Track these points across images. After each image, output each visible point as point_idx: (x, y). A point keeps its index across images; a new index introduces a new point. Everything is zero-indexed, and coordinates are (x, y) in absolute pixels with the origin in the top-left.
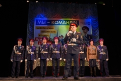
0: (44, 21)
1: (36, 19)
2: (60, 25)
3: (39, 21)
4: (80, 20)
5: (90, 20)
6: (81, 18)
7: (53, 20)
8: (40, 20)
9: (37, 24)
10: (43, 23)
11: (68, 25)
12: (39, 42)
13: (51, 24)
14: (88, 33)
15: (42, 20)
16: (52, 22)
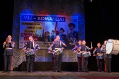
0: (30, 16)
1: (21, 14)
2: (46, 21)
3: (24, 17)
4: (67, 17)
5: (77, 17)
6: (67, 15)
7: (39, 16)
8: (26, 16)
9: (23, 20)
10: (29, 18)
11: (54, 21)
12: (24, 38)
13: (37, 20)
14: (74, 29)
15: (28, 16)
16: (39, 18)
